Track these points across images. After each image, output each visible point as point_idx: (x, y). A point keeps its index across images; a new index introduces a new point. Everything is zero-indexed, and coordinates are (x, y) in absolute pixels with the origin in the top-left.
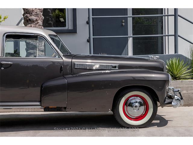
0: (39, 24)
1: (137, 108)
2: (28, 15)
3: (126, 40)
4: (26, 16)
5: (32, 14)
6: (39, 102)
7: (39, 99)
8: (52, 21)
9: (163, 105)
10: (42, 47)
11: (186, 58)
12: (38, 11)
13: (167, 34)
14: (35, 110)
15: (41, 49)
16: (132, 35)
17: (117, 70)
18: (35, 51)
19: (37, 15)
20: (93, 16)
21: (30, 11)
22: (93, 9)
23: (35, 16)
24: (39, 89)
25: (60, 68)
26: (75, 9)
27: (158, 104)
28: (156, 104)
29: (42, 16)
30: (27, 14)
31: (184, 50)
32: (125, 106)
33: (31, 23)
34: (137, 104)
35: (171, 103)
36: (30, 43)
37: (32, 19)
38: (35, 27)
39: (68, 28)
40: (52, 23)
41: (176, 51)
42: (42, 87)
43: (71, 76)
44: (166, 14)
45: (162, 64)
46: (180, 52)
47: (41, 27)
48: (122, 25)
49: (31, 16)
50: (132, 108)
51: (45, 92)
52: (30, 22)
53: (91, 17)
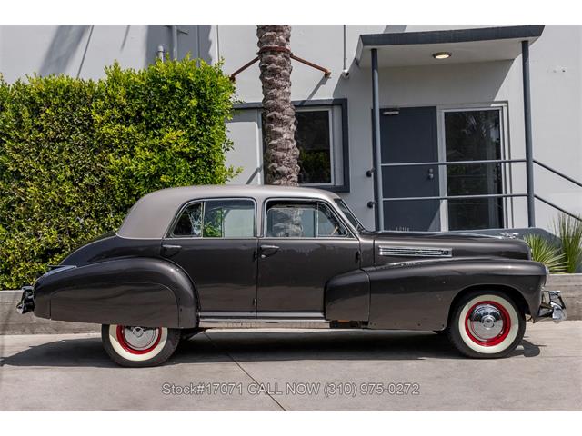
0: (292, 179)
1: (491, 324)
2: (276, 165)
3: (437, 204)
5: (282, 163)
6: (321, 312)
7: (321, 308)
9: (536, 318)
11: (550, 234)
13: (509, 193)
14: (316, 325)
15: (295, 221)
16: (446, 196)
17: (450, 258)
18: (287, 224)
19: (289, 164)
20: (382, 163)
21: (279, 158)
23: (286, 166)
24: (321, 290)
25: (354, 255)
27: (528, 317)
28: (524, 318)
29: (297, 166)
30: (274, 163)
31: (547, 221)
32: (469, 320)
33: (281, 178)
34: (490, 317)
35: (550, 315)
37: (282, 171)
38: (287, 184)
39: (334, 183)
41: (531, 222)
42: (325, 288)
43: (374, 268)
44: (507, 158)
45: (524, 247)
46: (538, 225)
47: (295, 183)
48: (429, 177)
49: (281, 166)
50: (482, 325)
51: (332, 295)
52: (278, 177)
53: (380, 165)
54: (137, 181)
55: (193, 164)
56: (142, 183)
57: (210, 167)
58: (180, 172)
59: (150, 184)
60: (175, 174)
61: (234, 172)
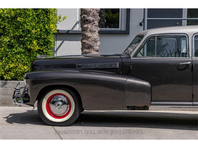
0: (95, 24)
2: (86, 16)
4: (84, 16)
5: (89, 14)
8: (103, 22)
10: (97, 47)
12: (95, 11)
15: (95, 49)
18: (90, 50)
19: (94, 16)
21: (88, 12)
22: (148, 9)
23: (92, 17)
26: (129, 9)
29: (98, 17)
30: (85, 14)
36: (86, 42)
37: (89, 19)
38: (92, 27)
39: (121, 29)
40: (104, 24)
47: (97, 27)
49: (89, 16)
52: (87, 23)
53: (146, 18)
54: (3, 20)
55: (37, 12)
56: (7, 21)
57: (47, 14)
58: (29, 16)
59: (11, 22)
60: (26, 17)
61: (62, 19)
